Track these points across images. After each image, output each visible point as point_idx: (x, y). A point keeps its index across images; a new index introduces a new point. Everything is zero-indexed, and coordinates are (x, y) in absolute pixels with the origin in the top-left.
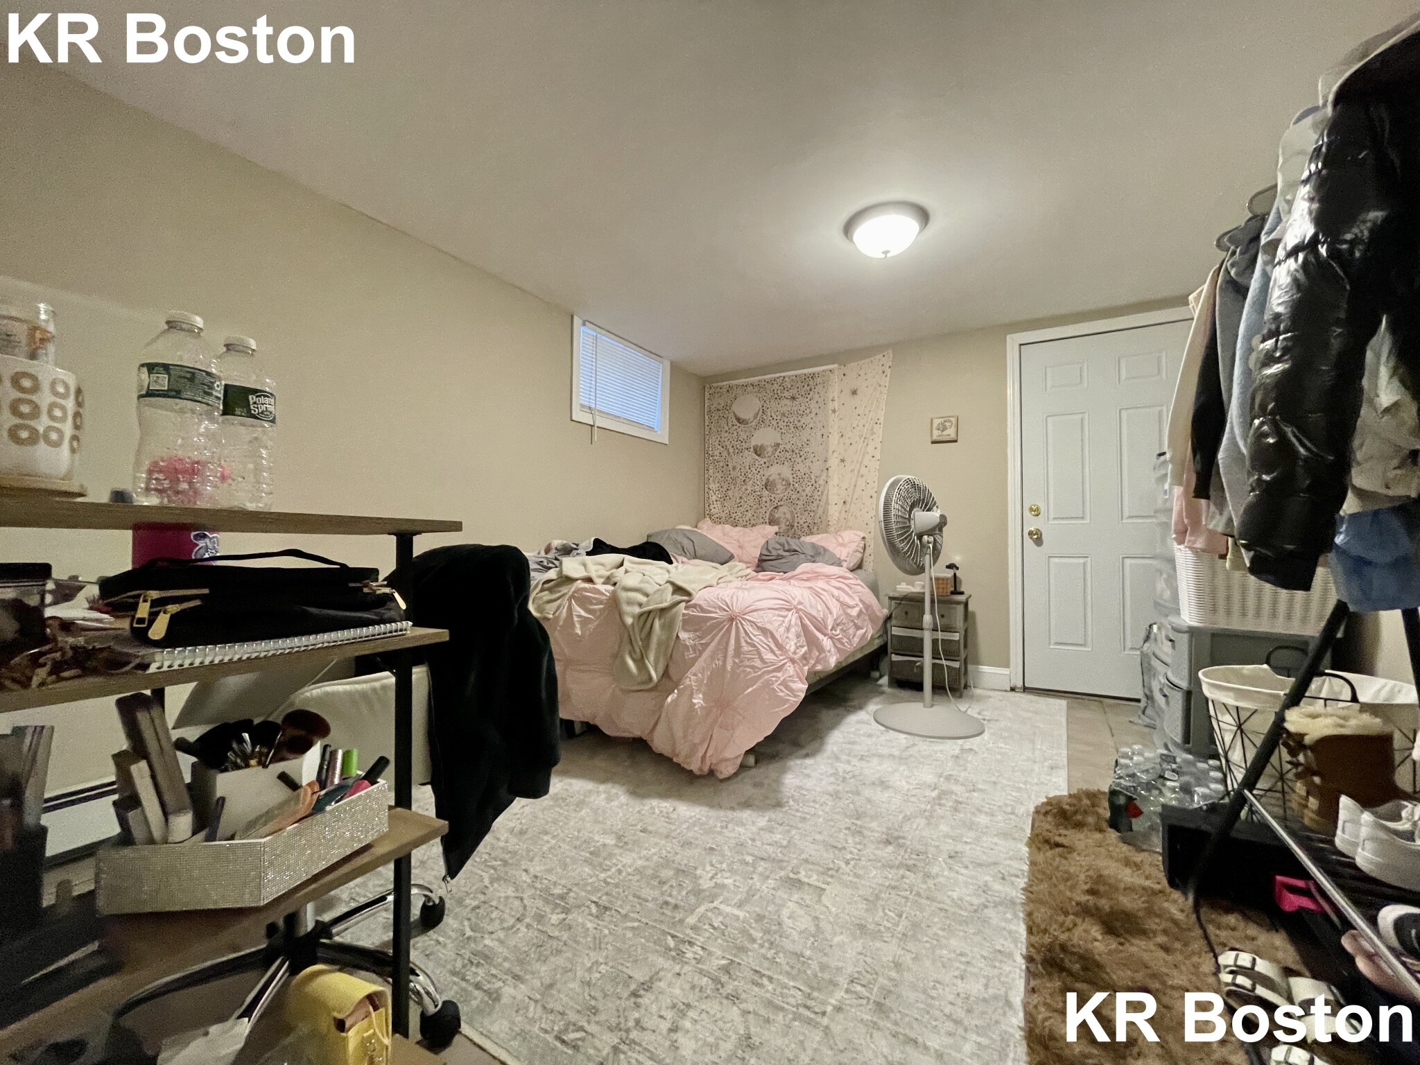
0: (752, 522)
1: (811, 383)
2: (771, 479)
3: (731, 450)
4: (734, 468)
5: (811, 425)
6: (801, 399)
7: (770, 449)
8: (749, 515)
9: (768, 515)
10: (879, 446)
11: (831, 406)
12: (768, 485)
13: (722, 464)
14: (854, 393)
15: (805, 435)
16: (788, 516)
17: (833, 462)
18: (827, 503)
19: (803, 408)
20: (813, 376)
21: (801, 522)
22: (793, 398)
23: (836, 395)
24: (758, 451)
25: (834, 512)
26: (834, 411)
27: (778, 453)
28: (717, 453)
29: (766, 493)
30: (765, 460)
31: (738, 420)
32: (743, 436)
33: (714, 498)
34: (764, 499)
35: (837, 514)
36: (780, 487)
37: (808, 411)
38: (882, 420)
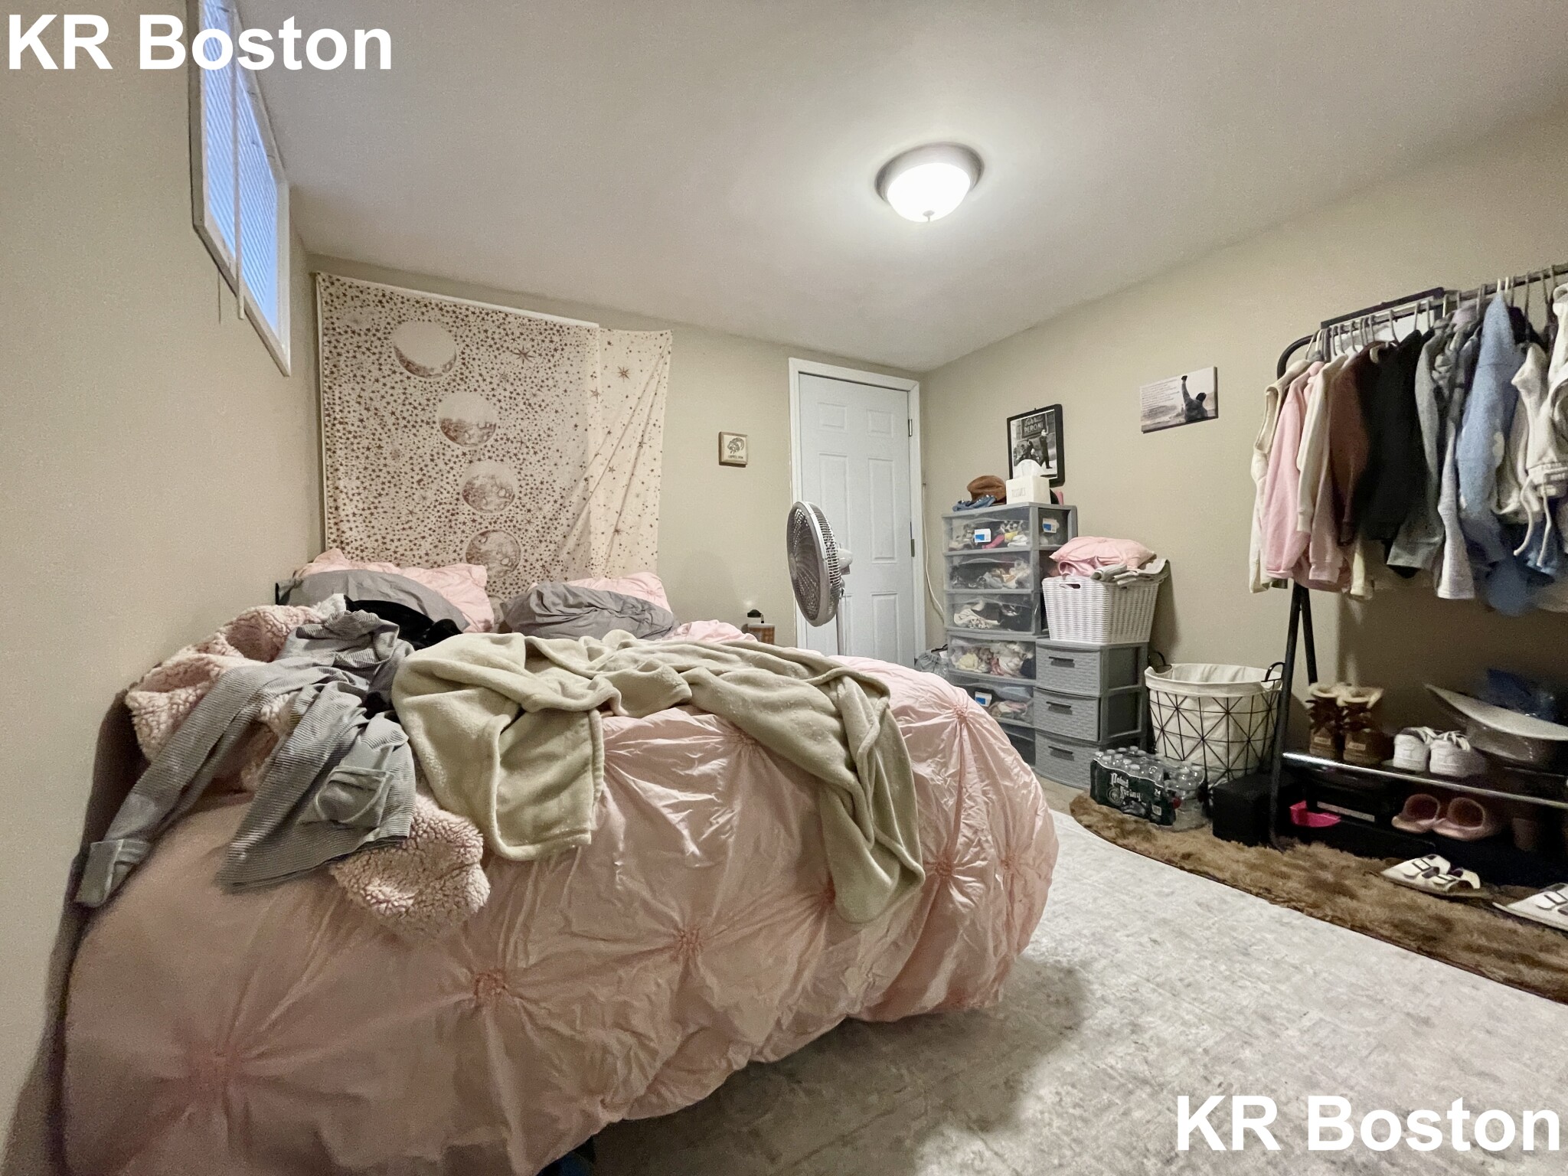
0: (433, 558)
1: (556, 339)
2: (477, 483)
3: (390, 420)
4: (396, 455)
5: (556, 406)
6: (539, 360)
7: (474, 431)
8: (426, 545)
9: (465, 546)
10: (659, 456)
11: (590, 385)
12: (468, 494)
13: (365, 443)
14: (624, 374)
15: (545, 419)
16: (509, 549)
17: (596, 469)
18: (587, 530)
19: (542, 374)
20: (560, 330)
21: (532, 559)
22: (523, 354)
23: (598, 369)
24: (452, 430)
25: (599, 545)
26: (596, 394)
27: (491, 441)
28: (353, 418)
29: (466, 507)
30: (466, 449)
31: (408, 365)
32: (418, 397)
33: (350, 509)
34: (461, 518)
35: (604, 548)
36: (494, 500)
37: (551, 382)
38: (661, 423)
